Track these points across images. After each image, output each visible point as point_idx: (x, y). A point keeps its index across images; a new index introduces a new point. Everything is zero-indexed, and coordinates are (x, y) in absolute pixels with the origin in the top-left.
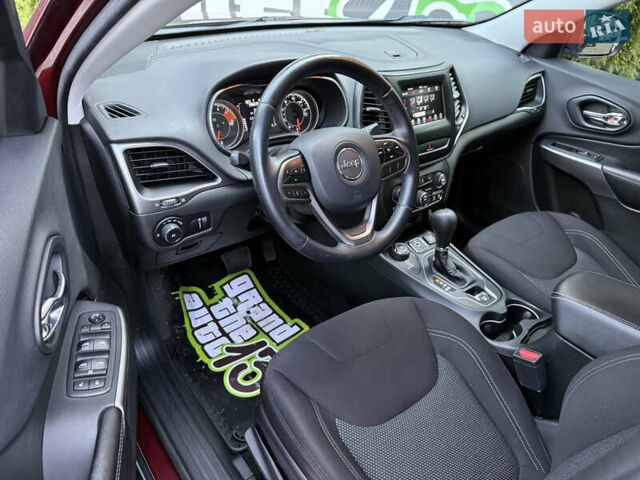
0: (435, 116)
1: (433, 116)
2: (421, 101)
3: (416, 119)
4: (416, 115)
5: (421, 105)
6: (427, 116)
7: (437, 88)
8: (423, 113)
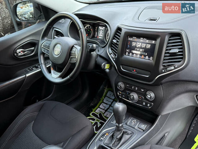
0: (147, 57)
1: (145, 56)
2: (139, 46)
3: (133, 54)
4: (134, 52)
5: (138, 48)
6: (141, 55)
7: (153, 42)
8: (139, 53)
